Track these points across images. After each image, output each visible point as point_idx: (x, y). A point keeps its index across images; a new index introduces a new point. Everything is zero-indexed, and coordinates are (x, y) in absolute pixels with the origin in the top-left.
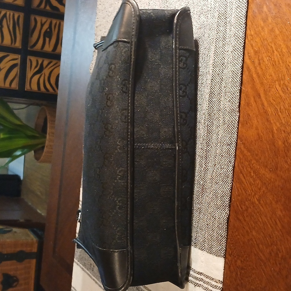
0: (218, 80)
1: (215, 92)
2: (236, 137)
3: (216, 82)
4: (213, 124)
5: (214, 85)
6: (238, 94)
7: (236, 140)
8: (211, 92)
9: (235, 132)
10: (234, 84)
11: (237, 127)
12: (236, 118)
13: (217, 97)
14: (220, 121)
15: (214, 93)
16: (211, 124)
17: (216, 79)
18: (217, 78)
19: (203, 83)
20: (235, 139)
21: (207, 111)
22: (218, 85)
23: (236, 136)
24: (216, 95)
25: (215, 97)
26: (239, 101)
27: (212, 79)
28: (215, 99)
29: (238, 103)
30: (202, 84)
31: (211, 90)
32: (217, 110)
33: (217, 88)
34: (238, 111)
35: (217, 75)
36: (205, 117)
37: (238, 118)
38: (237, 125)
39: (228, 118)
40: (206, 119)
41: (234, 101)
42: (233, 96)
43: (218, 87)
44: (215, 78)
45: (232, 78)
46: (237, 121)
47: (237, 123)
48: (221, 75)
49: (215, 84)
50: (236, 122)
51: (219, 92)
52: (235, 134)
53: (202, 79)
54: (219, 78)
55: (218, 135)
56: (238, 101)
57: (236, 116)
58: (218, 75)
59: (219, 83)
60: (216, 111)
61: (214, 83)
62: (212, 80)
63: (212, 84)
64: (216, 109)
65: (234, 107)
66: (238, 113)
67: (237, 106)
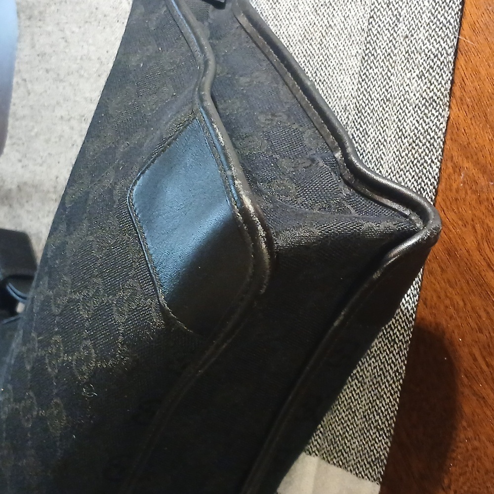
0: (388, 19)
1: (379, 51)
2: (437, 174)
3: (382, 26)
4: (367, 136)
5: (375, 32)
6: (451, 58)
7: (435, 183)
8: (368, 50)
9: (436, 161)
10: (437, 30)
11: (441, 147)
12: (438, 123)
13: (382, 64)
14: (387, 130)
15: (375, 55)
16: (361, 136)
17: (381, 17)
18: (384, 13)
19: (333, 25)
20: (433, 180)
21: (355, 100)
22: (386, 32)
23: (437, 170)
24: (380, 61)
25: (377, 64)
26: (451, 78)
27: (371, 18)
28: (376, 71)
29: (449, 82)
30: (329, 28)
31: (368, 45)
32: (380, 99)
33: (383, 42)
34: (448, 104)
35: (385, 6)
36: (347, 117)
37: (444, 124)
38: (441, 143)
39: (415, 122)
40: (349, 122)
41: (437, 77)
42: (432, 64)
43: (385, 38)
44: (378, 13)
45: (430, 15)
46: (444, 130)
47: (442, 136)
48: (397, 6)
49: (379, 29)
50: (440, 134)
51: (389, 51)
52: (434, 167)
53: (331, 16)
54: (390, 12)
55: (381, 165)
56: (447, 76)
57: (440, 117)
58: (388, 6)
59: (390, 29)
60: (377, 102)
61: (376, 26)
62: (371, 20)
63: (371, 29)
64: (378, 96)
65: (434, 93)
66: (447, 109)
67: (446, 90)
